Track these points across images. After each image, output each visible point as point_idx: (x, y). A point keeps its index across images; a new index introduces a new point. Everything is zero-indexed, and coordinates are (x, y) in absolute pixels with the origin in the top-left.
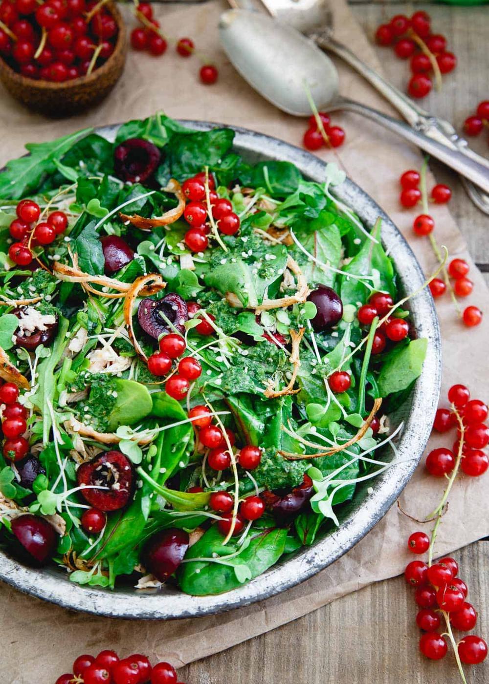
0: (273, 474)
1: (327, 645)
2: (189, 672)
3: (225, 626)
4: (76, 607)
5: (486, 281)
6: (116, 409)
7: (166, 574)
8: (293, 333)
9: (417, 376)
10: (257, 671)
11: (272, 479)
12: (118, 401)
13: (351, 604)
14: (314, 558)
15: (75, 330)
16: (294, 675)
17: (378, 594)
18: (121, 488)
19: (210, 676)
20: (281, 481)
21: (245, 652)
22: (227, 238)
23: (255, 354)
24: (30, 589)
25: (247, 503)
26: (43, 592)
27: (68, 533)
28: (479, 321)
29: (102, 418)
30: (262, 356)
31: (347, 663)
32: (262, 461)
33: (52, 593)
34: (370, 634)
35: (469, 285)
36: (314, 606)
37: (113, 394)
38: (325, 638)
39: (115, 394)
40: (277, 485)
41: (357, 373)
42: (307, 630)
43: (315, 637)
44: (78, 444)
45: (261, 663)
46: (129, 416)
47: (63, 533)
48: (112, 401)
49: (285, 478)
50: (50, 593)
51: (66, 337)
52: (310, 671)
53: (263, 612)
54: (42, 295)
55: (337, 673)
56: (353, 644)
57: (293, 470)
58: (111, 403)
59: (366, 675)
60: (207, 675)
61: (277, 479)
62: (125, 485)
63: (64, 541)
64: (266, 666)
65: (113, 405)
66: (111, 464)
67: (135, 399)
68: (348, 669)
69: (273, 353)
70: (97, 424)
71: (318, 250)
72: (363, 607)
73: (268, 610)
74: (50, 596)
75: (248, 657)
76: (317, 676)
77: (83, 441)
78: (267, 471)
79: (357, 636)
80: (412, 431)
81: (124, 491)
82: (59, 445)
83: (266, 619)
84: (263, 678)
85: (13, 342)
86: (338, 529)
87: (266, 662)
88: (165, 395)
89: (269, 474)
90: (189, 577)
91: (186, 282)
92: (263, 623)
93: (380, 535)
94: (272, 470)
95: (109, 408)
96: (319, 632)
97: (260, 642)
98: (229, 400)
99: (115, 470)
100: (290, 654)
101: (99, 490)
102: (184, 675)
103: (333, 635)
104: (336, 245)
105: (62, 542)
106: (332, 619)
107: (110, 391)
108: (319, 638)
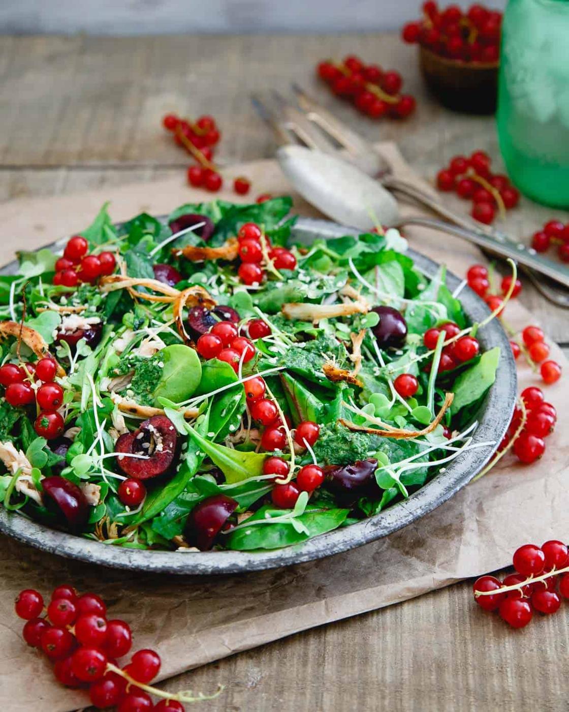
0: (333, 445)
1: (399, 644)
2: (236, 667)
3: (277, 614)
4: (108, 561)
5: (566, 354)
6: (162, 384)
7: (212, 530)
8: (353, 337)
9: (490, 384)
10: (316, 666)
11: (333, 450)
12: (165, 372)
13: (426, 607)
14: (380, 521)
15: (120, 330)
16: (360, 670)
17: (457, 600)
18: (164, 450)
19: (260, 671)
20: (342, 453)
21: (303, 650)
22: (283, 270)
23: (313, 346)
24: (57, 547)
25: (304, 469)
26: (72, 549)
27: (103, 501)
28: (557, 376)
29: (145, 396)
30: (321, 348)
31: (423, 659)
32: (321, 433)
33: (82, 550)
34: (449, 634)
35: (546, 348)
36: (383, 601)
37: (159, 365)
38: (396, 638)
39: (161, 365)
40: (338, 459)
41: (424, 384)
42: (375, 631)
43: (384, 637)
44: (119, 419)
45: (321, 660)
46: (175, 393)
47: (97, 500)
48: (158, 373)
49: (347, 450)
50: (79, 550)
51: (110, 337)
52: (380, 665)
53: (323, 602)
54: (86, 305)
55: (411, 669)
56: (429, 644)
57: (355, 440)
58: (156, 374)
59: (446, 670)
60: (256, 670)
61: (337, 451)
62: (169, 446)
63: (97, 510)
64: (326, 661)
65: (158, 378)
66: (154, 428)
67: (183, 368)
68: (424, 665)
69: (332, 347)
70: (140, 400)
71: (379, 284)
72: (440, 611)
73: (328, 599)
74: (79, 552)
75: (306, 655)
76: (388, 670)
77: (124, 417)
78: (326, 441)
79: (433, 636)
80: (487, 424)
81: (167, 452)
82: (98, 406)
83: (327, 609)
84: (323, 672)
85: (53, 338)
86: (407, 499)
87: (326, 658)
88: (216, 361)
89: (329, 445)
90: (237, 538)
91: (239, 305)
92: (323, 613)
93: (456, 539)
94: (332, 441)
95: (155, 381)
96: (389, 632)
97: (320, 641)
98: (284, 375)
99: (158, 435)
100: (355, 652)
101: (139, 459)
102: (230, 669)
103: (406, 635)
104: (398, 280)
105: (95, 511)
106: (404, 621)
107: (156, 362)
108: (389, 638)
